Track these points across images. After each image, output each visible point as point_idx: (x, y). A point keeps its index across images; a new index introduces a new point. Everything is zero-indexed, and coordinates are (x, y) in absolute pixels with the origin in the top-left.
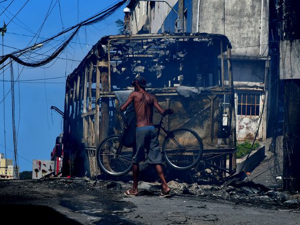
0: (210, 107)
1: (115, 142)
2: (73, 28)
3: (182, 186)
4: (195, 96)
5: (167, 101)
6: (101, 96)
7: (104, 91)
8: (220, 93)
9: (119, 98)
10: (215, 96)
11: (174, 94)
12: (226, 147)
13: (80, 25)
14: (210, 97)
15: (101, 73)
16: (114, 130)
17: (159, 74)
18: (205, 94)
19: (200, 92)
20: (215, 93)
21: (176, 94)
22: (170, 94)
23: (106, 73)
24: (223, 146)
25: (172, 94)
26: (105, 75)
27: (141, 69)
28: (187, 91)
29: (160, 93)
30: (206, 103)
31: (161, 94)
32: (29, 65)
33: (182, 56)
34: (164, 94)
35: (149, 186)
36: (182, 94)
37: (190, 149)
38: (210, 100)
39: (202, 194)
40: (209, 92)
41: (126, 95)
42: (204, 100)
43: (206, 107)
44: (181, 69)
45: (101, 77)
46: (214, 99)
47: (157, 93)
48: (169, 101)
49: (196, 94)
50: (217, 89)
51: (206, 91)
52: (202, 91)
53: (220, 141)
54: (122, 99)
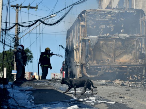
0: (135, 44)
1: (89, 61)
2: (70, 6)
3: (121, 82)
4: (127, 39)
5: (114, 41)
6: (82, 39)
7: (83, 36)
8: (140, 37)
9: (91, 40)
10: (137, 39)
11: (117, 38)
12: (143, 63)
13: (73, 5)
14: (135, 39)
15: (82, 28)
16: (88, 55)
17: (112, 29)
18: (132, 38)
19: (130, 37)
20: (137, 37)
21: (118, 38)
22: (115, 38)
23: (84, 28)
24: (141, 63)
25: (116, 38)
27: (103, 26)
28: (124, 36)
29: (110, 37)
30: (133, 42)
31: (111, 38)
32: (48, 25)
33: (123, 20)
34: (112, 38)
35: (105, 82)
36: (121, 38)
37: (125, 65)
38: (135, 41)
39: (131, 86)
40: (135, 37)
41: (94, 38)
42: (132, 41)
43: (133, 44)
44: (122, 26)
45: (82, 30)
46: (137, 41)
48: (115, 41)
49: (128, 38)
50: (138, 36)
51: (133, 36)
52: (131, 36)
53: (140, 61)
54: (92, 40)
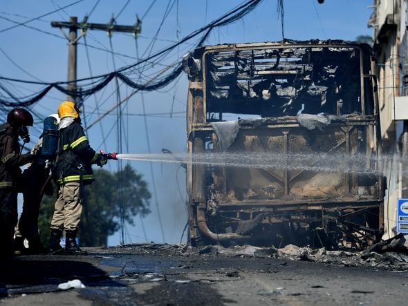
0: (345, 142)
1: (214, 193)
2: (202, 30)
4: (323, 128)
5: (284, 135)
6: (194, 129)
7: (198, 122)
8: (359, 124)
9: (217, 132)
10: (351, 127)
11: (294, 125)
12: (370, 198)
13: (211, 26)
14: (344, 129)
15: (194, 97)
16: (213, 176)
18: (336, 125)
19: (329, 123)
20: (351, 123)
21: (297, 125)
22: (288, 126)
23: (201, 97)
24: (366, 197)
25: (291, 126)
26: (199, 100)
28: (311, 120)
29: (274, 124)
30: (340, 137)
31: (276, 126)
34: (280, 126)
35: (254, 251)
36: (305, 126)
38: (345, 133)
40: (343, 122)
41: (228, 127)
42: (337, 133)
43: (339, 143)
45: (194, 103)
46: (350, 132)
47: (269, 124)
48: (288, 135)
49: (324, 124)
50: (355, 118)
51: (338, 121)
52: (332, 121)
53: (361, 190)
54: (221, 133)
